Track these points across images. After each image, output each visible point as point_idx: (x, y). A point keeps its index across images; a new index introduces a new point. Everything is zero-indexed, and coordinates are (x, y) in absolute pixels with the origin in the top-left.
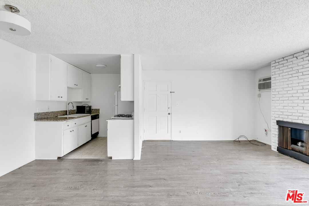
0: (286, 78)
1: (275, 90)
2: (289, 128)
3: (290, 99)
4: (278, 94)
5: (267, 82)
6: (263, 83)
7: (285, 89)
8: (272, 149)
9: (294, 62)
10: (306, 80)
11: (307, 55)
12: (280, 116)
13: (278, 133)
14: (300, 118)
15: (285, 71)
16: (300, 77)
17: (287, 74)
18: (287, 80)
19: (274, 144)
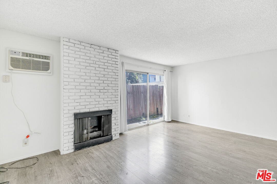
1: (69, 76)
2: (90, 117)
4: (72, 82)
6: (22, 59)
7: (82, 77)
8: (61, 154)
9: (92, 52)
10: (101, 73)
11: (102, 51)
12: (76, 108)
13: (73, 129)
14: (97, 106)
15: (82, 57)
16: (97, 69)
17: (84, 61)
18: (84, 67)
19: (65, 145)
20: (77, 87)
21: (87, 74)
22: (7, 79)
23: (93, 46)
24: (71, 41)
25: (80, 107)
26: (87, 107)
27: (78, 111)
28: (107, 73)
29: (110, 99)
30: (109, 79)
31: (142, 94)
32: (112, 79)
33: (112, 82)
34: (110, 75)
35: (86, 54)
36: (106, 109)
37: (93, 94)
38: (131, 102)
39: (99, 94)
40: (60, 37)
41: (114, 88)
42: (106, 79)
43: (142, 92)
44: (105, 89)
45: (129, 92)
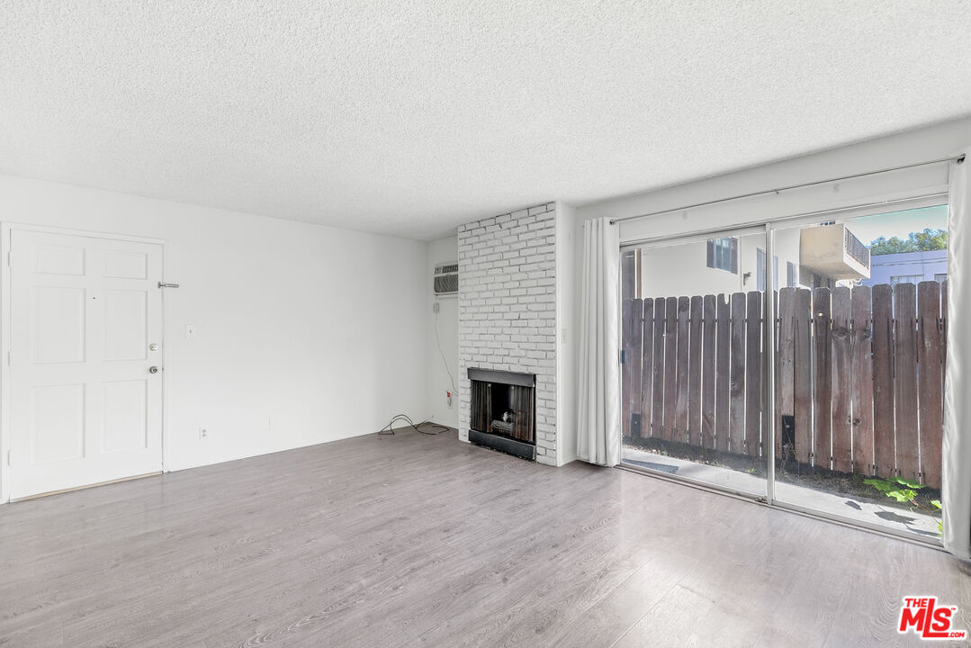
0: (484, 270)
1: (466, 297)
2: (489, 382)
3: (490, 316)
4: (469, 306)
5: (450, 276)
6: (443, 276)
7: (482, 295)
8: (459, 438)
9: (497, 235)
10: (514, 277)
11: (515, 223)
12: (474, 357)
13: (469, 399)
14: (505, 359)
16: (506, 270)
17: (485, 259)
18: (485, 273)
19: (463, 425)
20: (476, 317)
21: (490, 287)
22: (437, 308)
23: (498, 220)
24: (468, 227)
25: (479, 358)
26: (489, 359)
27: (475, 365)
28: (526, 276)
29: (533, 346)
30: (530, 291)
32: (536, 291)
33: (539, 299)
34: (532, 279)
35: (488, 242)
36: (524, 370)
37: (500, 330)
39: (509, 331)
41: (542, 315)
42: (524, 291)
44: (521, 317)
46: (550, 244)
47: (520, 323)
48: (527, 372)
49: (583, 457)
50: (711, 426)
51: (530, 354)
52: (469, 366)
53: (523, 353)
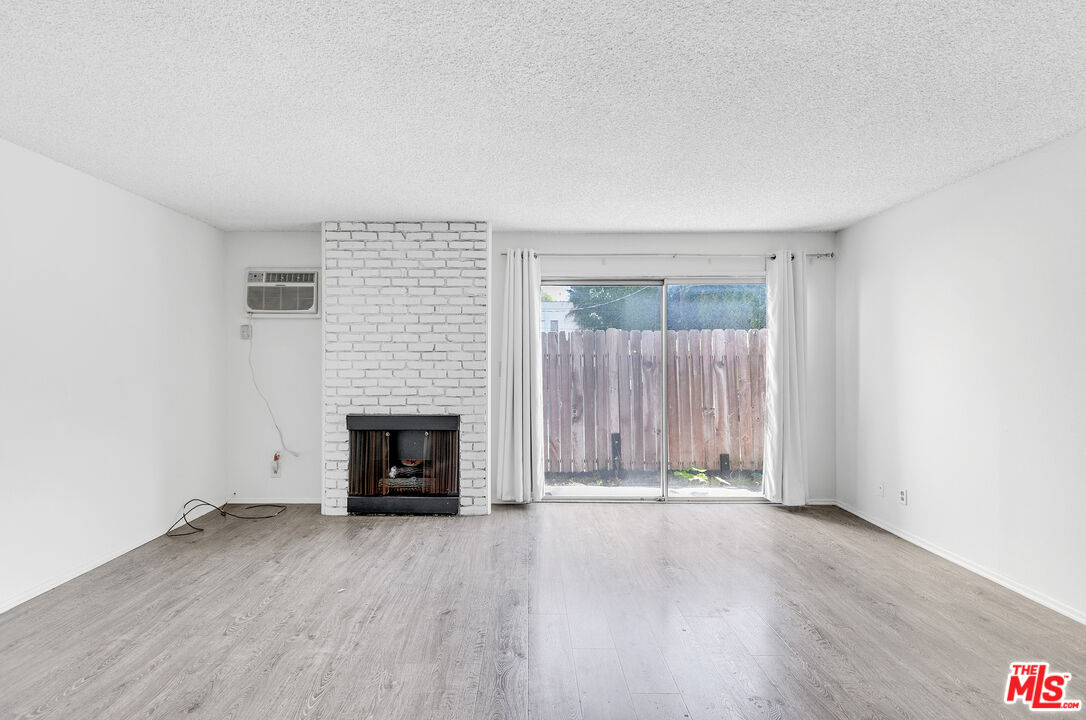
0: (375, 287)
1: (338, 319)
2: (387, 431)
3: (386, 347)
4: (346, 333)
5: (284, 289)
6: (266, 288)
7: (371, 319)
8: (323, 513)
9: (397, 245)
10: (426, 301)
11: (428, 236)
12: (356, 401)
13: (346, 456)
14: (411, 400)
15: (369, 264)
16: (413, 291)
17: (375, 273)
18: (376, 291)
19: (331, 493)
20: (358, 347)
21: (385, 309)
22: (246, 332)
23: (399, 227)
24: (343, 227)
25: (364, 401)
26: (383, 401)
27: (358, 411)
28: (444, 301)
29: (455, 383)
30: (451, 319)
31: (722, 372)
32: (459, 319)
33: (464, 328)
34: (454, 305)
35: (382, 253)
36: (441, 411)
37: (402, 365)
38: (655, 398)
39: (417, 365)
40: (320, 224)
41: (468, 347)
42: (442, 319)
43: (720, 358)
44: (437, 349)
45: (649, 360)
46: (480, 269)
47: (436, 356)
48: (447, 414)
49: (507, 498)
50: (557, 452)
51: (450, 392)
52: (348, 413)
53: (440, 391)
